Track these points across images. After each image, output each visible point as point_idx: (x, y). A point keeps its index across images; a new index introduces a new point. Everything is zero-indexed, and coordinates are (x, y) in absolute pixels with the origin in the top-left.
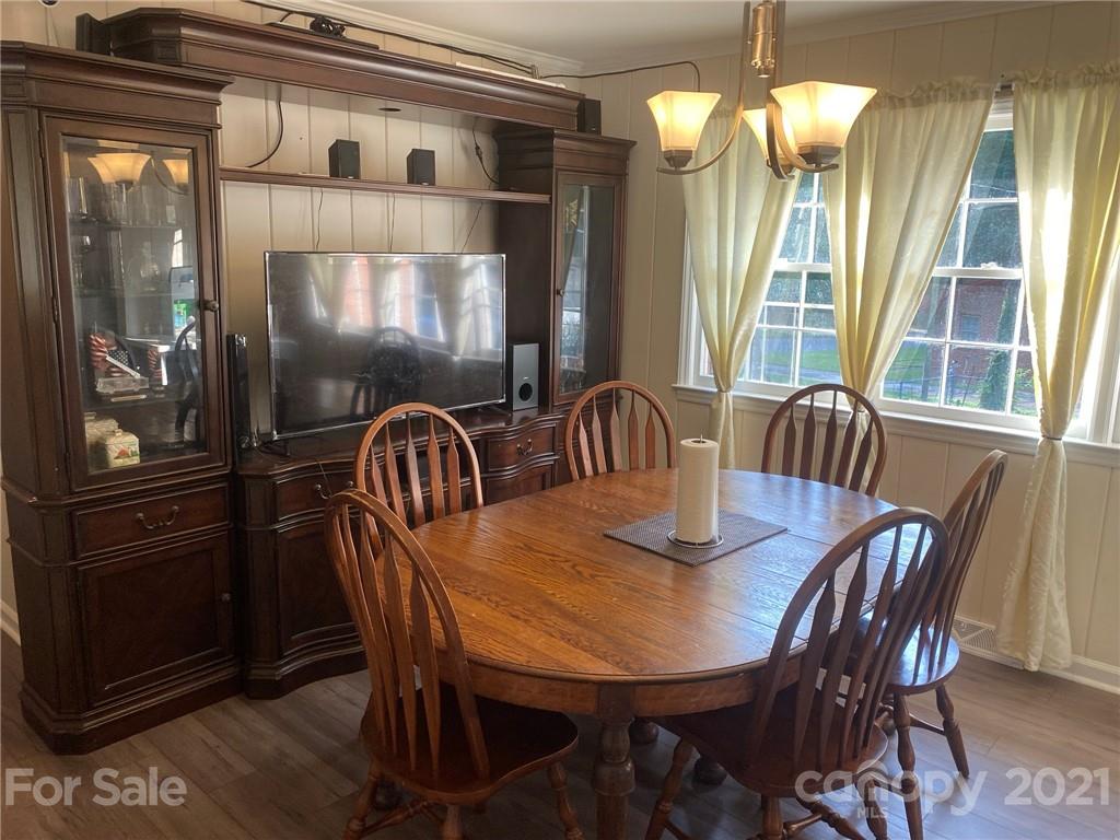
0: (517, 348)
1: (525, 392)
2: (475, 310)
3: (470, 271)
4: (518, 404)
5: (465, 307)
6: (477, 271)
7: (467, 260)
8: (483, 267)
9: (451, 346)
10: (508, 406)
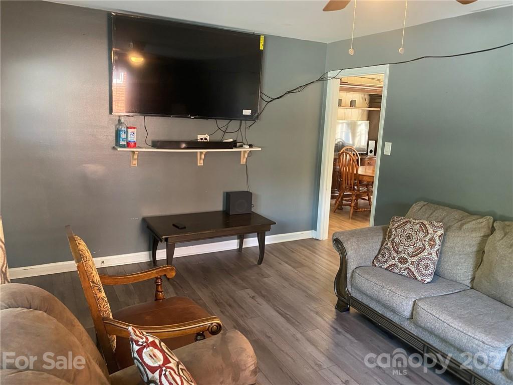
0: (370, 141)
1: (371, 151)
2: (360, 135)
3: (360, 125)
4: (369, 154)
5: (358, 134)
6: (362, 125)
7: (359, 122)
8: (364, 124)
9: (353, 144)
10: (367, 154)
